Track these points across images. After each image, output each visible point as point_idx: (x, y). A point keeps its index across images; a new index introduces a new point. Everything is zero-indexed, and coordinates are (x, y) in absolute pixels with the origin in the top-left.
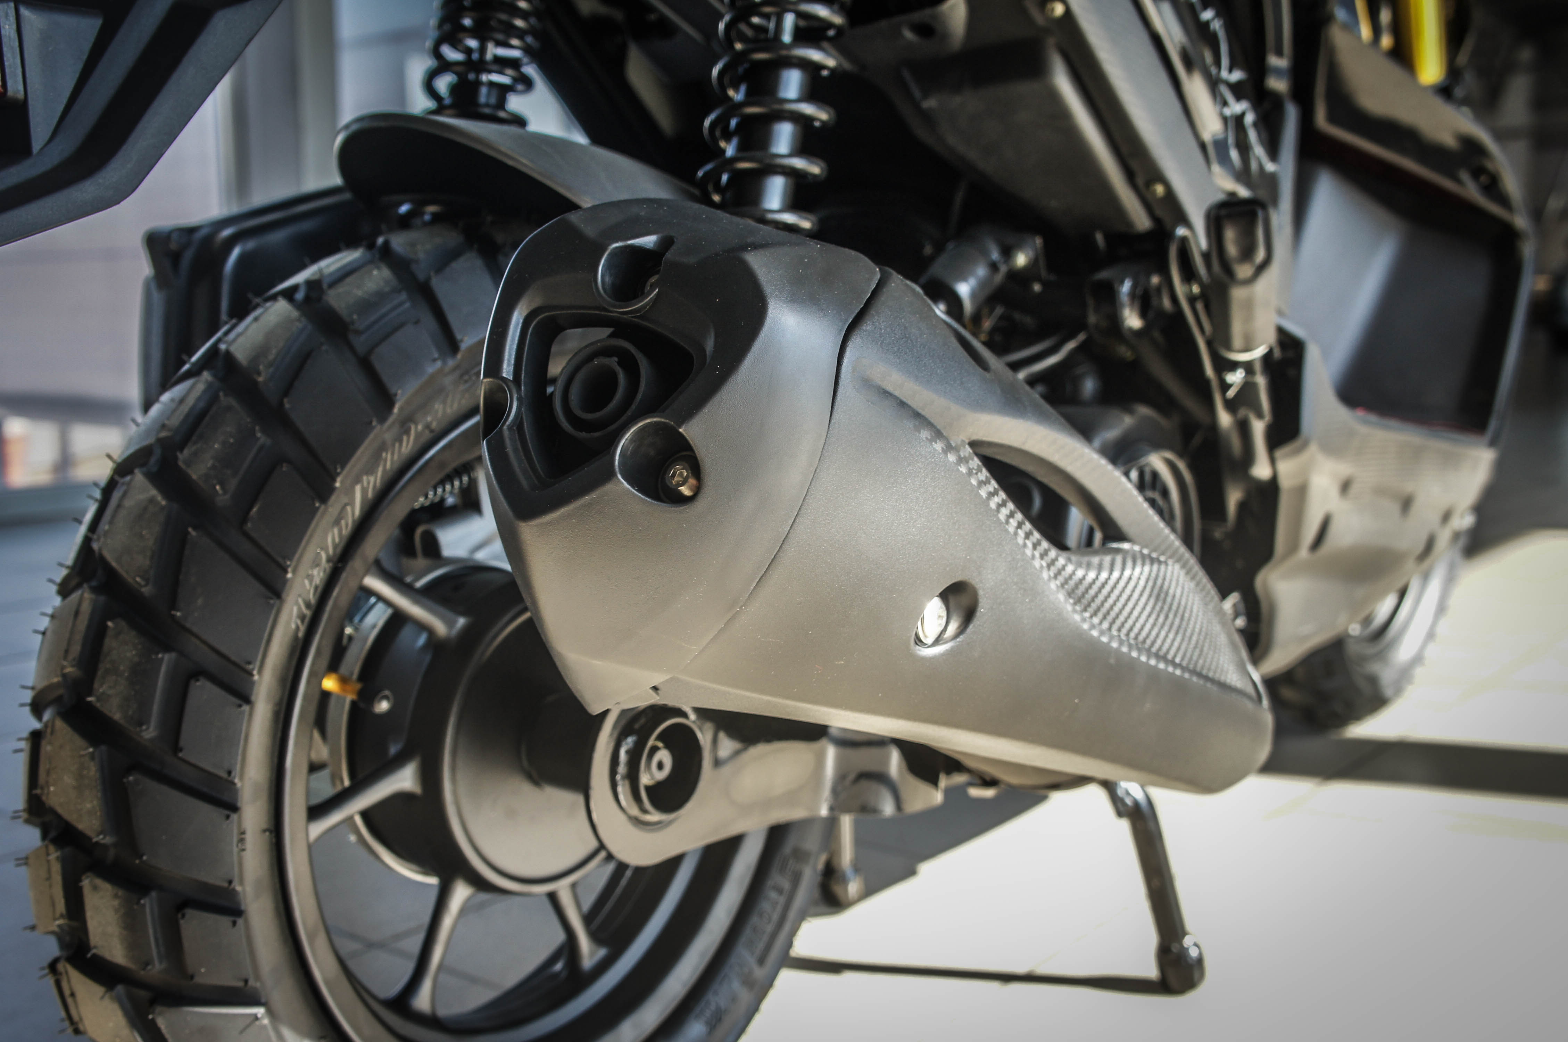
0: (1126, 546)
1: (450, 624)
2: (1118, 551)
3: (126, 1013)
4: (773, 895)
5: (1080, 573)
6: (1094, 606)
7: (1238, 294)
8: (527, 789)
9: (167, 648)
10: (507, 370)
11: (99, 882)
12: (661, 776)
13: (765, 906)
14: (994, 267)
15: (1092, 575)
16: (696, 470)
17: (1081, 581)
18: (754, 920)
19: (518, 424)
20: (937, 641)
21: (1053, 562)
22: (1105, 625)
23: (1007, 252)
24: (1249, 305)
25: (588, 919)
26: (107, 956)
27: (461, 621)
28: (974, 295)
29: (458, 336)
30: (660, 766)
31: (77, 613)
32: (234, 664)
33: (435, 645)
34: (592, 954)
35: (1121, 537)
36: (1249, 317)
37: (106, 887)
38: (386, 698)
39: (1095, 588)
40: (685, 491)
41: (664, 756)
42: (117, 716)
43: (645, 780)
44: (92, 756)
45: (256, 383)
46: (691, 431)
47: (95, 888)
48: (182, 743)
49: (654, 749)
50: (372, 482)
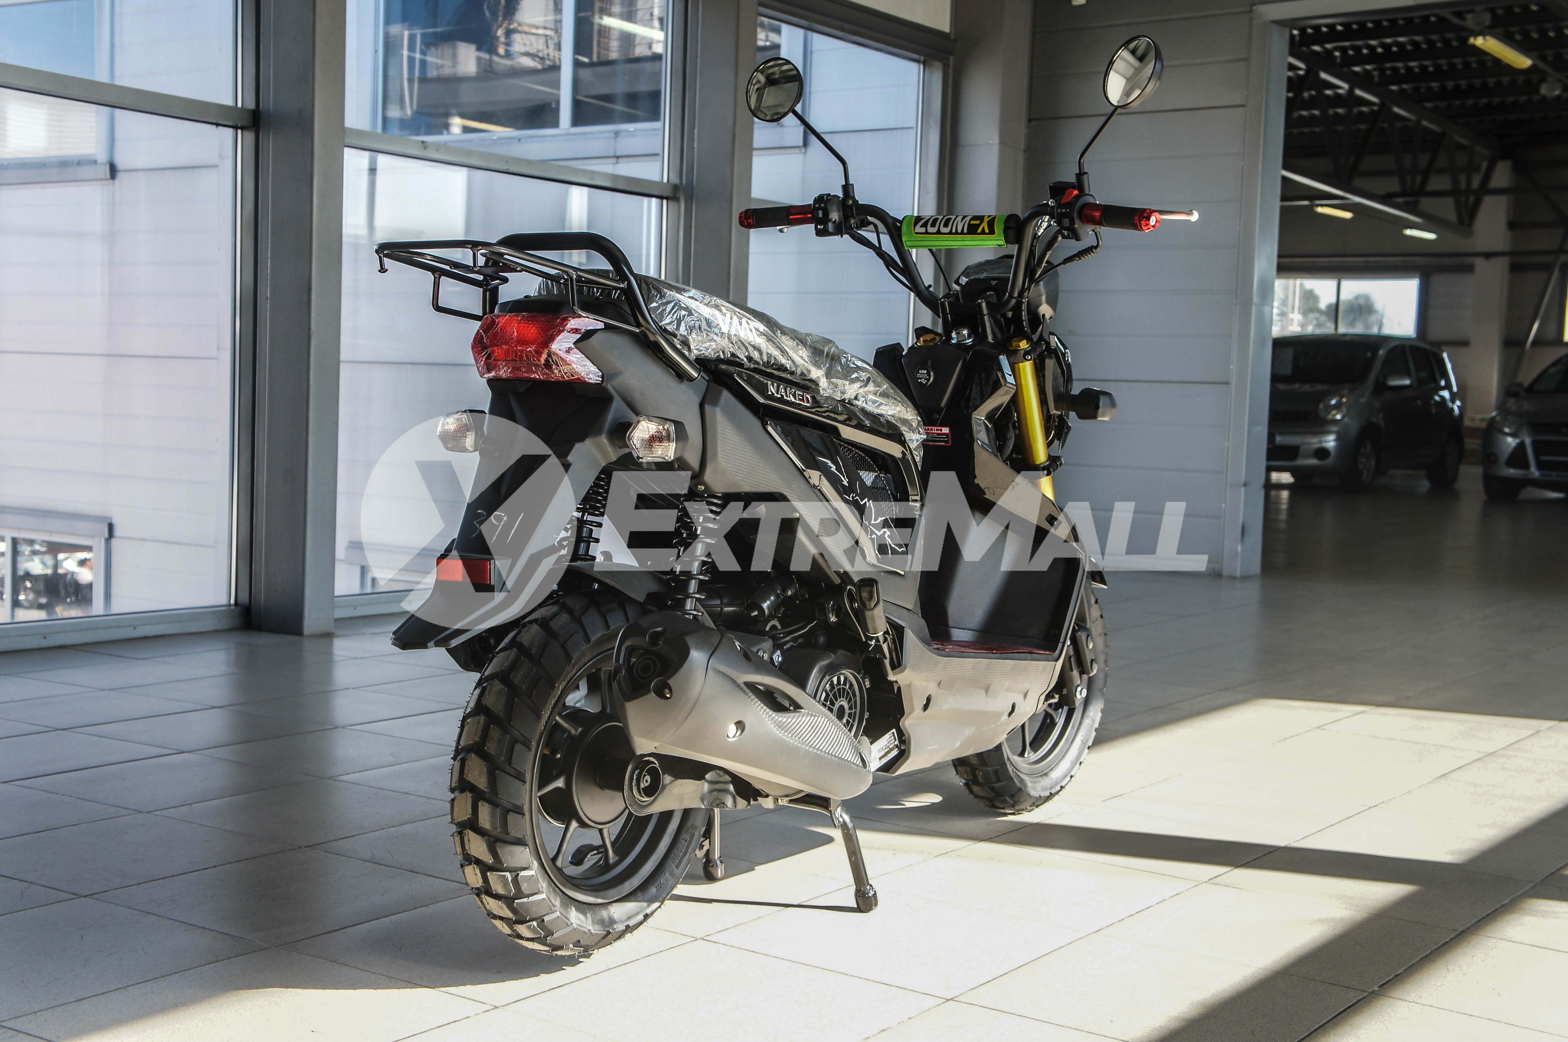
0: (803, 710)
1: (576, 730)
2: (800, 712)
3: (487, 844)
4: (683, 842)
5: (780, 719)
6: (789, 731)
7: (868, 614)
8: (598, 790)
9: (509, 734)
10: (621, 661)
11: (484, 803)
12: (647, 785)
13: (679, 846)
14: (778, 596)
15: (785, 720)
16: (671, 691)
17: (780, 721)
18: (675, 851)
19: (624, 677)
20: (734, 737)
21: (771, 715)
22: (790, 735)
23: (784, 590)
24: (873, 618)
25: (613, 844)
26: (484, 826)
27: (580, 729)
28: (768, 607)
29: (591, 637)
30: (647, 781)
31: (479, 722)
32: (528, 739)
33: (571, 737)
34: (613, 858)
35: (801, 708)
36: (874, 622)
37: (487, 805)
38: (560, 753)
39: (786, 724)
40: (668, 696)
41: (648, 778)
42: (493, 753)
43: (642, 786)
44: (485, 765)
45: (531, 653)
46: (670, 682)
47: (483, 805)
48: (512, 762)
49: (645, 775)
50: (564, 684)
